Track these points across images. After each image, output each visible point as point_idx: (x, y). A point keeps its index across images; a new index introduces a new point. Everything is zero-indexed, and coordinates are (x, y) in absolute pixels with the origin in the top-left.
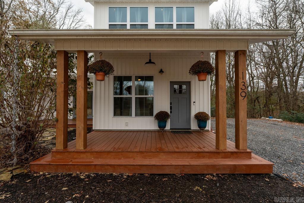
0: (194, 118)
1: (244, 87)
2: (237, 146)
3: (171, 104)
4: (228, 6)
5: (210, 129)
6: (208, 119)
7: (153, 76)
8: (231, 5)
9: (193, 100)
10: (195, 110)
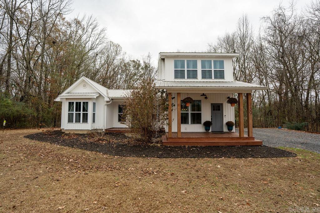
0: (226, 125)
1: (251, 110)
2: (249, 135)
3: (211, 117)
4: (242, 31)
5: (234, 132)
6: (233, 125)
7: (201, 101)
8: (245, 30)
9: (224, 114)
10: (225, 121)
